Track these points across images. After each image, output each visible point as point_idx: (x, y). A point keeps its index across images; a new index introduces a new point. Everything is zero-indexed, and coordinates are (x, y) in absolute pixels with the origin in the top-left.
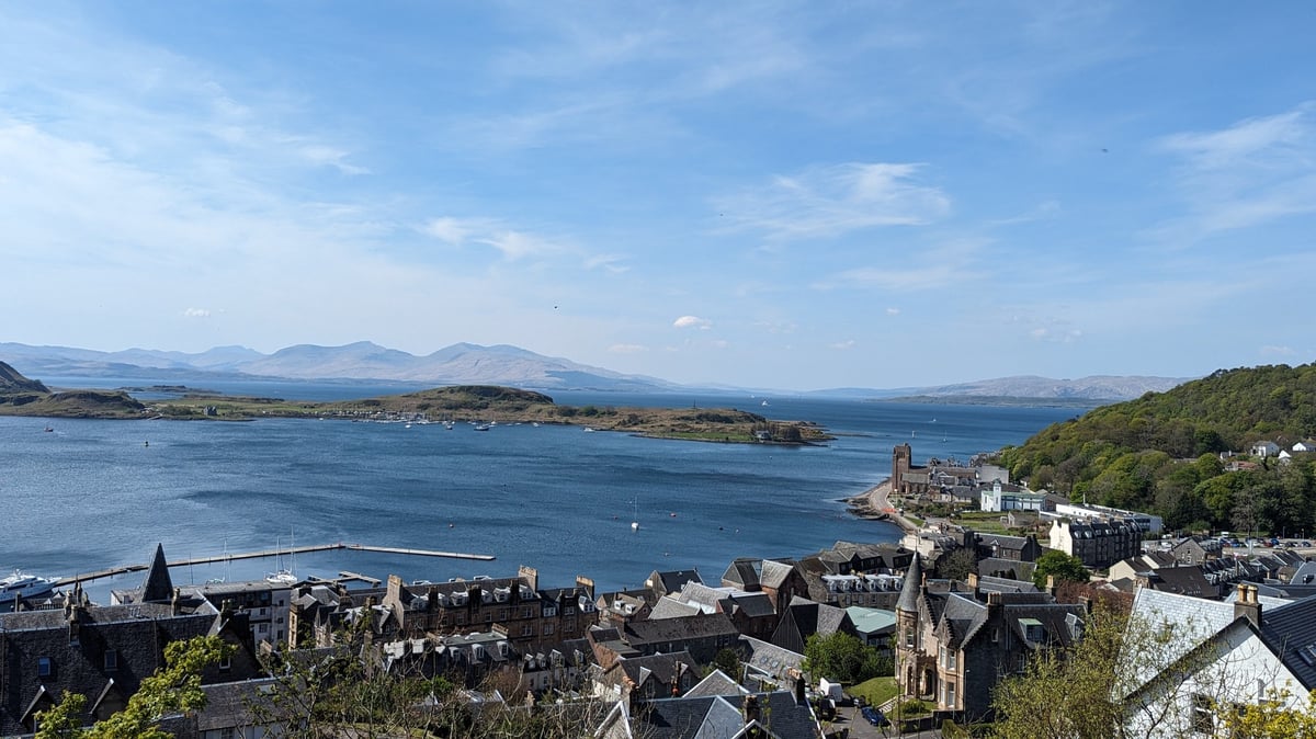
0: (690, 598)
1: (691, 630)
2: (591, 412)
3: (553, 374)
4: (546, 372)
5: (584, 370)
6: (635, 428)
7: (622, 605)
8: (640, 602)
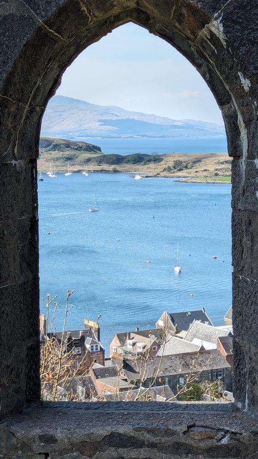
0: (195, 336)
1: (186, 365)
2: (139, 159)
3: (105, 122)
4: (99, 121)
5: (136, 117)
6: (180, 174)
7: (134, 344)
8: (149, 341)
